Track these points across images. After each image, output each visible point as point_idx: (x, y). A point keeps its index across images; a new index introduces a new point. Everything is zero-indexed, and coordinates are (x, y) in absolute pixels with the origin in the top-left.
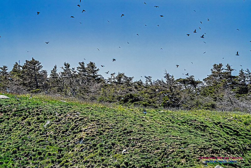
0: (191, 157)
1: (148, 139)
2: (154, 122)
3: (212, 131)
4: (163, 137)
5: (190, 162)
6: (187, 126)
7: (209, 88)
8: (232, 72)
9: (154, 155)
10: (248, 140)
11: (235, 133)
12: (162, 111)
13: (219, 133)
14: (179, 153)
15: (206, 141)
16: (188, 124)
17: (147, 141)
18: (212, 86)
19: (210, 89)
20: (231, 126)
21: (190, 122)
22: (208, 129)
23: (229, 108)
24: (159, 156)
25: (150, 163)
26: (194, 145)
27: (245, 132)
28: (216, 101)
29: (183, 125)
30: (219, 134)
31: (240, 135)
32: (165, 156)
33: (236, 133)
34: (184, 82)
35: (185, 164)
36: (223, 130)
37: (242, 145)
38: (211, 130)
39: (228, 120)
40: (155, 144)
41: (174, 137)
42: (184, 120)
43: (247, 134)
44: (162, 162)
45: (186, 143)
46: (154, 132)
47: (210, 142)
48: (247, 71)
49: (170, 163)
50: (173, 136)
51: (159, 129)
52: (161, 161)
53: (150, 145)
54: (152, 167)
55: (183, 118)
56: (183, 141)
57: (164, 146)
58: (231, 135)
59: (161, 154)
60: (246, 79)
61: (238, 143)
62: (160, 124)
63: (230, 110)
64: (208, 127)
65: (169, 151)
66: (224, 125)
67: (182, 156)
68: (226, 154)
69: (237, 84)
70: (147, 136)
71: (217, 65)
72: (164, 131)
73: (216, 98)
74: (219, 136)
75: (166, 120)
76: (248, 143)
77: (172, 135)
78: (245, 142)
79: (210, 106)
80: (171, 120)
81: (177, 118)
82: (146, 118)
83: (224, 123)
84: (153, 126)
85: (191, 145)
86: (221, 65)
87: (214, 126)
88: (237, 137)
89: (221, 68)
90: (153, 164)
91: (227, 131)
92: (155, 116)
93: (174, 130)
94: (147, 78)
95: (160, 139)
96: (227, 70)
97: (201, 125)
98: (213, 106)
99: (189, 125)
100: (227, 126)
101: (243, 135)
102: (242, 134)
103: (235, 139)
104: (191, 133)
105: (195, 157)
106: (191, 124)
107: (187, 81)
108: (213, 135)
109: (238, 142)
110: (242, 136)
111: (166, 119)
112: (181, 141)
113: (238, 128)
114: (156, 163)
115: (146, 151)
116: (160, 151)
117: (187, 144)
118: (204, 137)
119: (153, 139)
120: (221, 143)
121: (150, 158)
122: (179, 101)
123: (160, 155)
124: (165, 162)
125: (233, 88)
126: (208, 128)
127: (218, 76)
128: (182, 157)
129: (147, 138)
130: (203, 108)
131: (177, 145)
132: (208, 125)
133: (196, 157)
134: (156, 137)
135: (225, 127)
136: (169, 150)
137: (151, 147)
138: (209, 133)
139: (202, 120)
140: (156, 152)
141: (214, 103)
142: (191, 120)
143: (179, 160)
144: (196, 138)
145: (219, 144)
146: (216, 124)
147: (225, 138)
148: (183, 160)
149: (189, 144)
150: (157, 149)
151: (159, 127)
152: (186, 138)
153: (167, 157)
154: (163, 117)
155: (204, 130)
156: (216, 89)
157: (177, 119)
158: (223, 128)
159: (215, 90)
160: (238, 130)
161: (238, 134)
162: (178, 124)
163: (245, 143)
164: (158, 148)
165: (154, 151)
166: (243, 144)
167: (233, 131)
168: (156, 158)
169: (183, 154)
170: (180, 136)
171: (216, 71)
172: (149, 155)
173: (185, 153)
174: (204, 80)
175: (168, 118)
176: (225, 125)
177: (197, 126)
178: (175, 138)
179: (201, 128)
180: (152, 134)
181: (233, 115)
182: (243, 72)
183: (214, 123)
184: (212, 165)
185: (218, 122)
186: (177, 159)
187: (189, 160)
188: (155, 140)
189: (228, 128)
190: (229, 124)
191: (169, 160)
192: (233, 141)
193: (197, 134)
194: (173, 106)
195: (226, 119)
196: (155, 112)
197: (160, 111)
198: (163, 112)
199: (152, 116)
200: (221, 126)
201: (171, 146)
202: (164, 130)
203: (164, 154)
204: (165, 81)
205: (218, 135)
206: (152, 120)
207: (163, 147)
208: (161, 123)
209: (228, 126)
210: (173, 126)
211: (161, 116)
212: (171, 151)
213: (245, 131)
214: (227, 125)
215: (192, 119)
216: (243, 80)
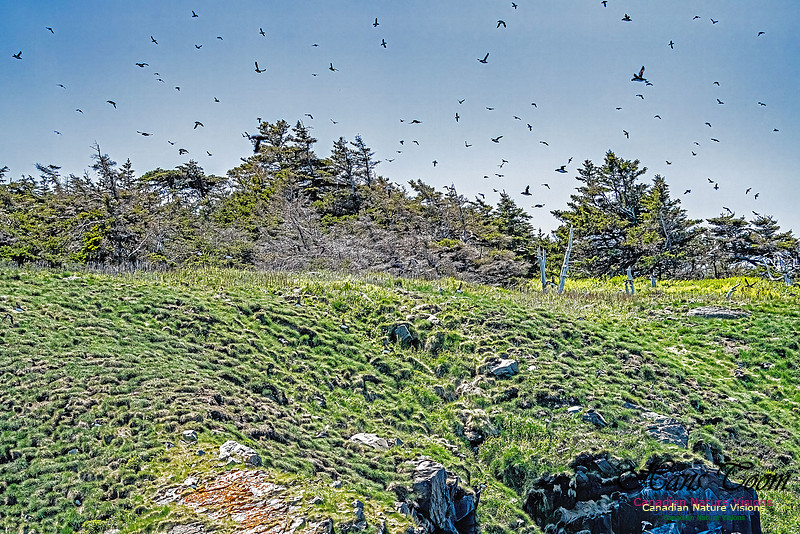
0: (149, 419)
1: (10, 367)
2: (37, 313)
3: (231, 335)
4: (61, 360)
5: (145, 435)
6: (153, 322)
7: (241, 200)
8: (313, 148)
9: (32, 417)
10: (343, 358)
11: (304, 340)
12: (75, 277)
13: (253, 339)
14: (111, 409)
15: (202, 367)
16: (154, 314)
17: (7, 376)
18: (247, 194)
19: (241, 204)
20: (292, 318)
21: (161, 310)
22: (219, 329)
23: (296, 260)
24: (46, 419)
25: (15, 443)
26: (159, 382)
27: (335, 334)
28: (256, 239)
29: (141, 319)
30: (253, 345)
31: (320, 343)
32: (67, 420)
33: (307, 337)
34: (170, 180)
35: (127, 442)
36: (269, 331)
37: (324, 373)
38: (229, 330)
39: (286, 298)
40: (34, 383)
41: (98, 360)
42: (143, 303)
43: (340, 341)
44: (56, 438)
45: (134, 376)
46: (31, 345)
47: (215, 369)
48: (356, 142)
49: (81, 441)
50: (96, 356)
51: (51, 335)
52: (53, 435)
53: (19, 388)
54: (21, 455)
55: (140, 296)
56: (124, 372)
57: (62, 389)
58: (292, 344)
59: (52, 415)
60: (354, 169)
61: (313, 368)
62: (57, 319)
63: (300, 267)
64: (217, 321)
65: (78, 404)
66: (271, 313)
67: (121, 416)
68: (258, 404)
69: (328, 184)
70: (10, 360)
71: (272, 126)
72: (66, 342)
73: (256, 230)
74: (252, 348)
75: (83, 306)
76: (343, 367)
77: (93, 352)
78: (333, 363)
79: (238, 256)
80: (99, 306)
81: (121, 299)
82: (10, 301)
83: (271, 310)
84: (31, 328)
85: (151, 382)
86: (282, 126)
87: (239, 318)
88: (309, 351)
89: (285, 136)
90: (26, 446)
91: (279, 331)
92: (47, 295)
93: (101, 336)
94: (43, 170)
95: (51, 368)
96: (297, 140)
97: (197, 318)
98: (247, 257)
99: (159, 319)
100: (280, 318)
101: (329, 342)
102: (326, 338)
103: (303, 357)
104: (154, 345)
105: (161, 420)
106: (166, 316)
107: (178, 177)
108: (233, 347)
109: (314, 364)
110: (325, 345)
111: (84, 303)
112: (119, 369)
113: (314, 323)
114: (34, 444)
115: (6, 407)
116: (49, 404)
117: (138, 378)
118: (197, 355)
119: (27, 368)
120: (249, 372)
121: (15, 429)
122: (136, 242)
123: (48, 416)
124: (64, 438)
125: (314, 198)
126: (217, 325)
127: (274, 161)
128: (119, 422)
129: (9, 365)
130: (215, 264)
131: (105, 382)
132: (218, 315)
133: (163, 419)
134: (37, 360)
135: (274, 319)
136: (80, 400)
137: (23, 393)
138: (222, 341)
139: (199, 303)
140: (35, 407)
141: (251, 245)
142: (166, 303)
143: (109, 429)
144: (170, 359)
145: (244, 373)
146: (247, 314)
147: (272, 354)
148: (123, 428)
149: (143, 380)
150: (40, 399)
151: (51, 329)
152: (135, 361)
153: (72, 423)
154: (73, 295)
155: (205, 334)
156: (261, 202)
157: (120, 302)
158: (267, 324)
159: (257, 206)
160: (315, 327)
161: (314, 339)
162: (123, 315)
163: (333, 367)
164: (44, 394)
165: (31, 405)
166: (329, 370)
167: (298, 333)
168: (36, 426)
169: (125, 410)
170: (117, 356)
171: (269, 145)
172: (13, 420)
173: (129, 407)
174: (230, 173)
175: (89, 299)
176: (275, 315)
177: (183, 320)
178: (101, 363)
179: (197, 328)
180: (25, 353)
181: (303, 281)
182: (346, 145)
183: (241, 309)
184: (212, 439)
185: (252, 307)
186: (103, 428)
187: (141, 430)
188: (34, 371)
189: (285, 322)
190: (286, 311)
191: (79, 431)
192: (298, 363)
193: (174, 347)
194: (117, 260)
195: (280, 294)
196: (49, 282)
197: (66, 276)
198: (75, 281)
199: (37, 294)
200: (261, 317)
201: (86, 388)
202: (66, 337)
203: (61, 414)
204: (96, 178)
205: (248, 347)
206: (31, 305)
207: (59, 393)
208: (59, 314)
209: (284, 317)
210: (97, 325)
211: (66, 293)
212: (85, 402)
213: (336, 331)
214: (279, 313)
215: (168, 300)
216: (344, 173)
